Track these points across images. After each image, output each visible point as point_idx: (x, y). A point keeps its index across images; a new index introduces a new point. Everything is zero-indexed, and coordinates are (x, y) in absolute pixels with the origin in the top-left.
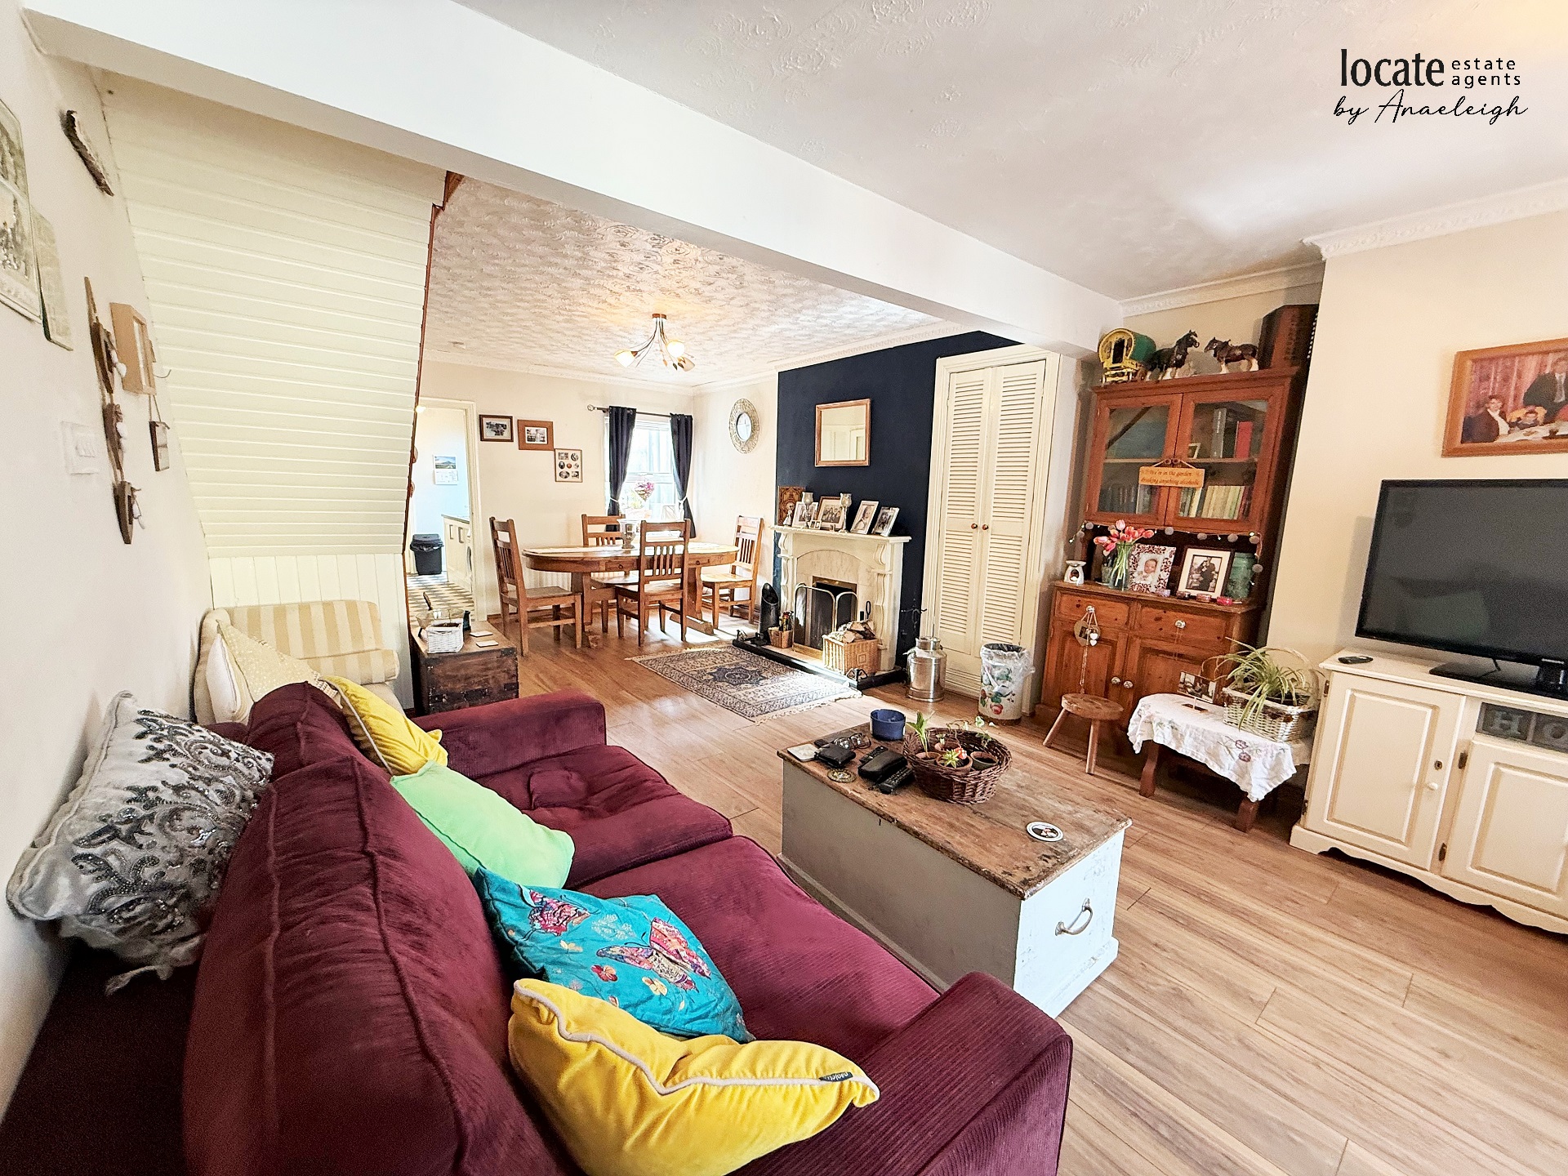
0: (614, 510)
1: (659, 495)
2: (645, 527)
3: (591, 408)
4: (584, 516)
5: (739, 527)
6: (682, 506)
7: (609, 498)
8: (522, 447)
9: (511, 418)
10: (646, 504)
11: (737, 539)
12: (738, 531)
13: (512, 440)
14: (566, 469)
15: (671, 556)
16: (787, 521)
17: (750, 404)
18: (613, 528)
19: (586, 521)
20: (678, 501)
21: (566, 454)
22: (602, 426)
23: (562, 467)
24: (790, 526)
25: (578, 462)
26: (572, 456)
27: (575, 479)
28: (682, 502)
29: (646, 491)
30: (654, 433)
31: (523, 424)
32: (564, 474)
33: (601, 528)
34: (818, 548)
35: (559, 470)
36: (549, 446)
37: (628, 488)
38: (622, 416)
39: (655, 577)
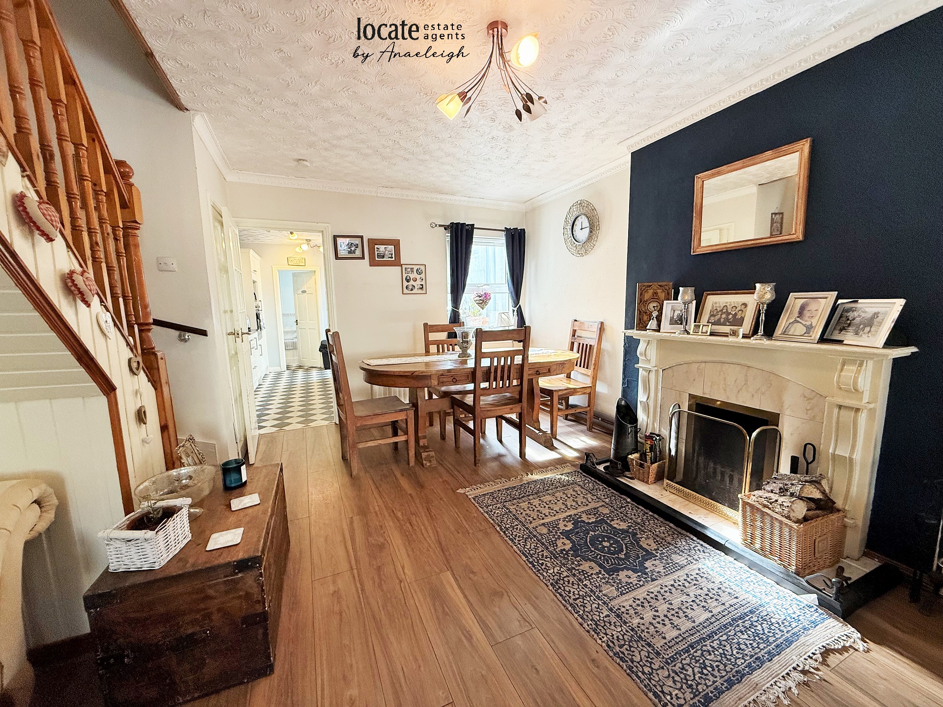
0: (455, 318)
1: (495, 303)
2: (482, 335)
3: (433, 226)
4: (425, 325)
5: (575, 331)
6: (515, 313)
7: (450, 307)
8: (373, 263)
9: (362, 237)
10: (484, 312)
11: (573, 343)
12: (574, 335)
13: (363, 258)
14: (412, 282)
15: (510, 367)
16: (653, 324)
17: (589, 204)
18: (452, 335)
19: (428, 328)
20: (511, 308)
21: (412, 269)
22: (444, 240)
23: (408, 281)
24: (659, 331)
25: (423, 276)
26: (417, 270)
27: (420, 291)
28: (516, 309)
29: (483, 300)
30: (490, 248)
31: (373, 242)
32: (410, 287)
33: (443, 336)
34: (701, 358)
35: (405, 284)
36: (396, 262)
37: (468, 298)
38: (461, 231)
39: (492, 391)
